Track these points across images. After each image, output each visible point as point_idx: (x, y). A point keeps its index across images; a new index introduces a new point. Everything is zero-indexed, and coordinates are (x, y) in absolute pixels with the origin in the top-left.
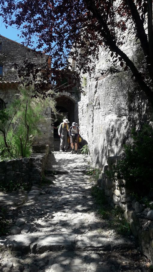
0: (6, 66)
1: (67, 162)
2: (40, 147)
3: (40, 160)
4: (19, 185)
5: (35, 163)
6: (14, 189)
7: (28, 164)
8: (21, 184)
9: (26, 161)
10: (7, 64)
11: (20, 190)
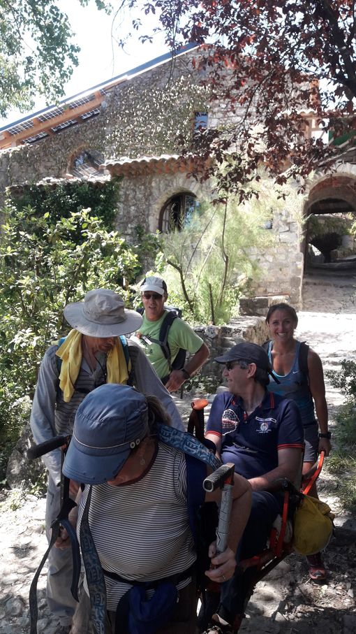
0: (214, 113)
1: (321, 339)
2: (256, 303)
3: (242, 332)
4: (197, 380)
5: (230, 338)
6: (186, 387)
7: (214, 340)
8: (200, 378)
9: (212, 333)
10: (216, 109)
11: (198, 390)
